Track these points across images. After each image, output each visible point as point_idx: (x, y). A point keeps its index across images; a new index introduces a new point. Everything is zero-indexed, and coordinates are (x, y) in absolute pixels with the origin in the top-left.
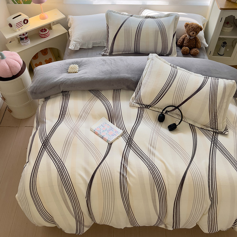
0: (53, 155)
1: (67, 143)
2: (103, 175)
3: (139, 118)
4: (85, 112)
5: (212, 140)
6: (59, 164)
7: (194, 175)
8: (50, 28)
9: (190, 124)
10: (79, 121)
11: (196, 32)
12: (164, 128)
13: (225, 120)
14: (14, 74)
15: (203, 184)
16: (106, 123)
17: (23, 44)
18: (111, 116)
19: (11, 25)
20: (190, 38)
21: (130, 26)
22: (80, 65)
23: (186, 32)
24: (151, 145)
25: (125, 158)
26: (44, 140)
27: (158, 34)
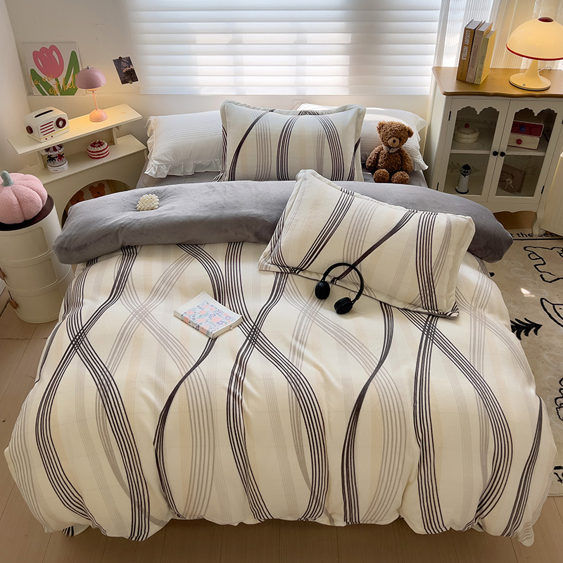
0: (92, 361)
1: (123, 338)
2: (191, 395)
3: (277, 292)
4: (165, 283)
5: (424, 329)
6: (102, 377)
7: (383, 391)
8: (112, 142)
9: (381, 302)
10: (152, 299)
11: (400, 139)
12: (328, 309)
13: (453, 292)
14: (28, 218)
15: (401, 409)
16: (207, 303)
17: (51, 169)
18: (219, 289)
19: (30, 130)
20: (388, 152)
21: (268, 129)
22: (162, 197)
23: (381, 140)
24: (297, 339)
25: (241, 362)
26: (76, 334)
27: (323, 142)
